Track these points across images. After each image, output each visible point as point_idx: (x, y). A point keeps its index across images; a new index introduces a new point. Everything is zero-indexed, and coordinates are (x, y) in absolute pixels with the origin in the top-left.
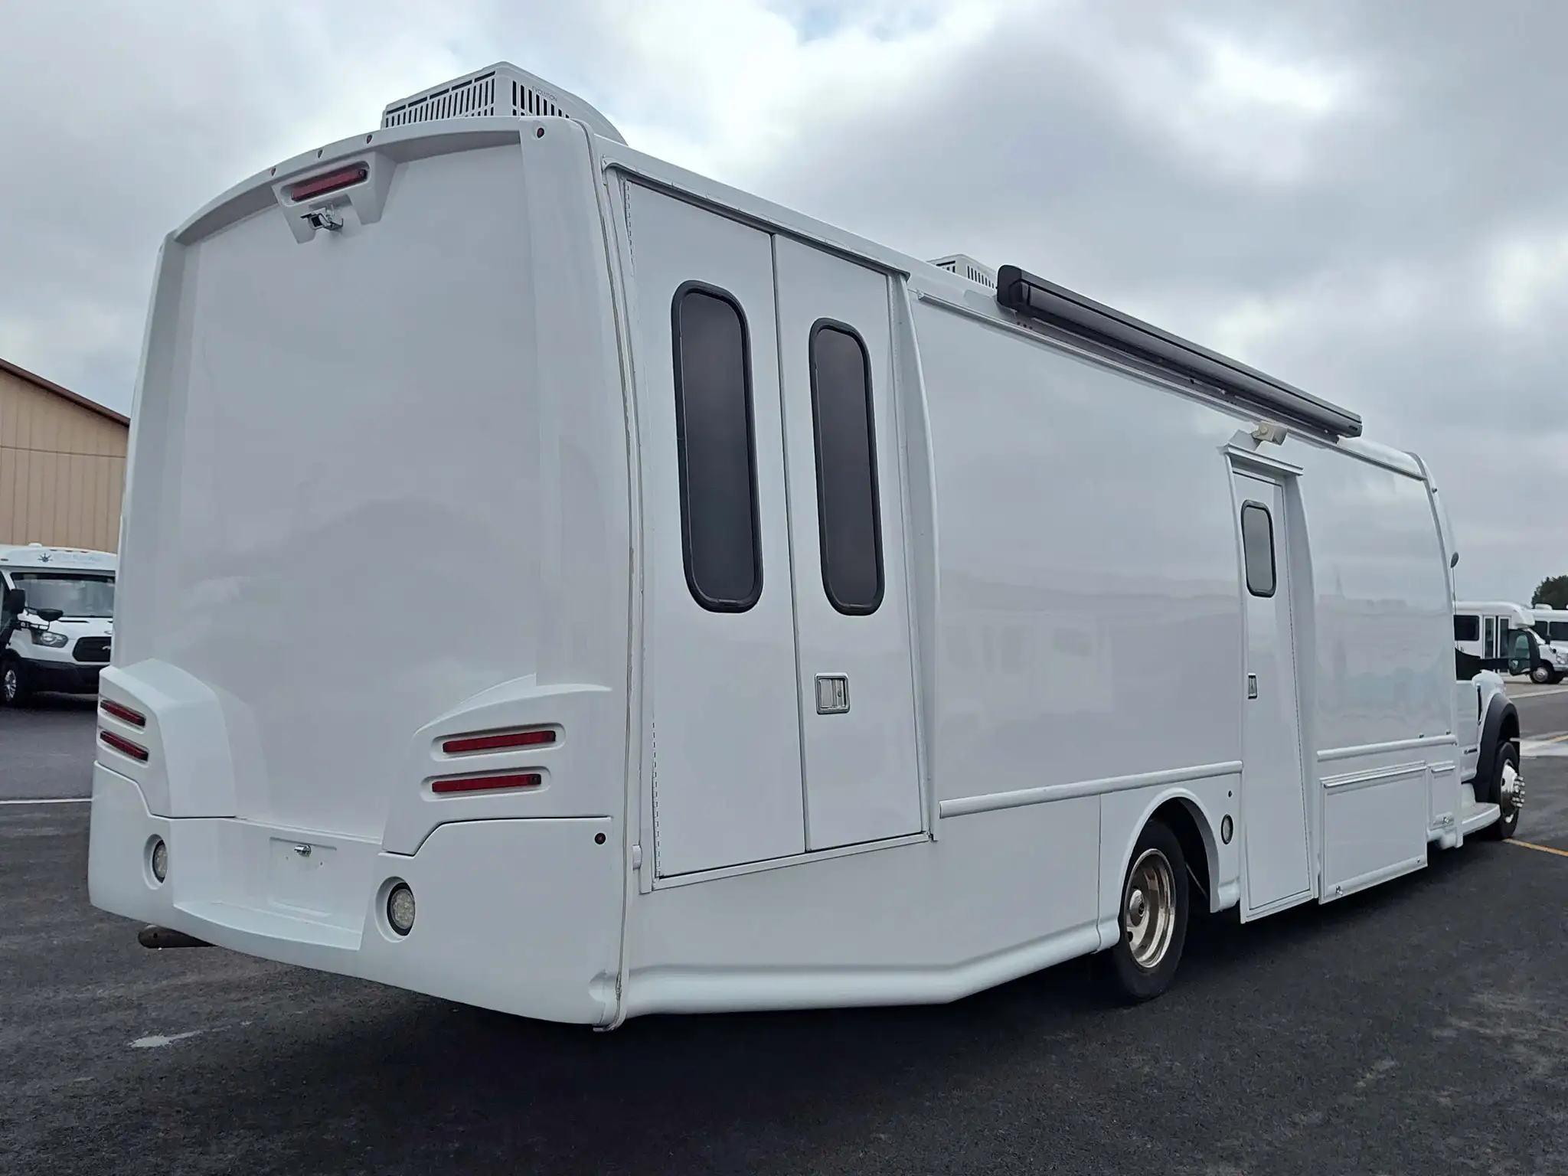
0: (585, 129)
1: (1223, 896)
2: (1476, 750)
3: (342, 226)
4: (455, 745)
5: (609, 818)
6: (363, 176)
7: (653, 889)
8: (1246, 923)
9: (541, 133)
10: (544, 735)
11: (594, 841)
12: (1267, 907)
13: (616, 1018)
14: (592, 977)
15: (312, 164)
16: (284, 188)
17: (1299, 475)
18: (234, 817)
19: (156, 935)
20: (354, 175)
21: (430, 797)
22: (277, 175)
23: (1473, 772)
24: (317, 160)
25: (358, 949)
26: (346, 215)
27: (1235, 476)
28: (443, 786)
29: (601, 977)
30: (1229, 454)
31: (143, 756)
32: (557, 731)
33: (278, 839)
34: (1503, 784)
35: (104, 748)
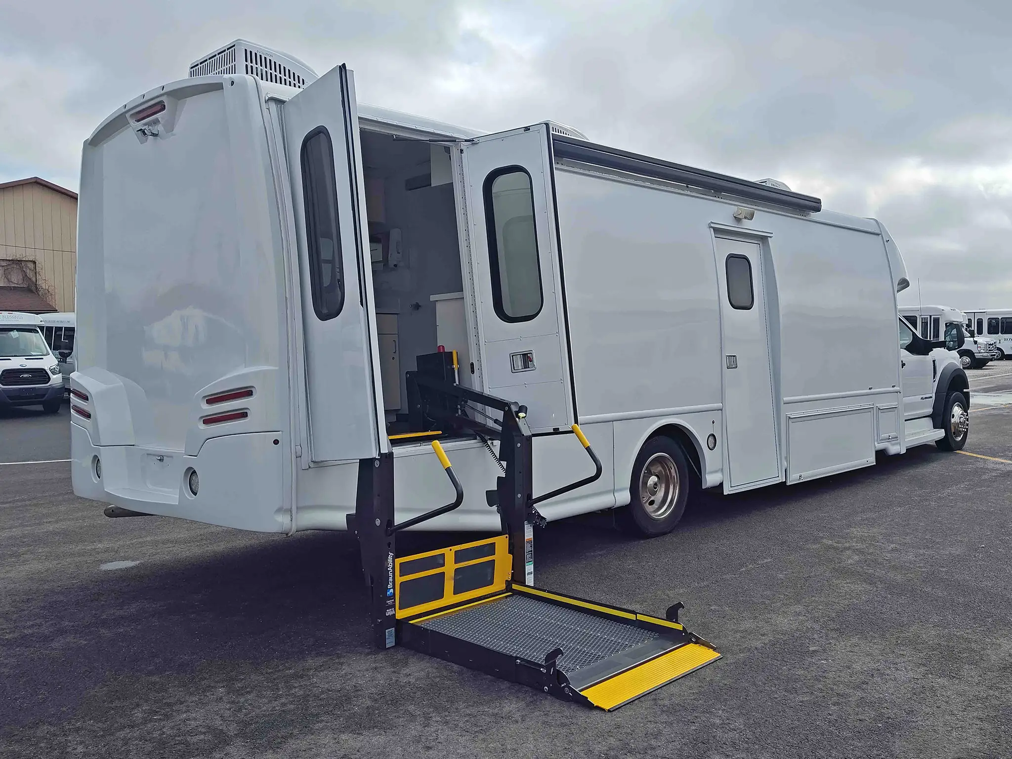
0: (255, 80)
1: (710, 479)
2: (931, 397)
3: (158, 134)
4: (212, 400)
5: (281, 432)
6: (163, 108)
7: (310, 467)
8: (728, 494)
9: (233, 83)
10: (247, 393)
11: (273, 442)
12: (745, 486)
13: (291, 529)
14: (275, 510)
15: (140, 102)
16: (132, 115)
17: (771, 237)
18: (133, 445)
19: (113, 511)
20: (159, 107)
21: (202, 426)
22: (127, 108)
23: (930, 410)
24: (142, 100)
25: (177, 504)
26: (159, 128)
27: (716, 240)
28: (208, 421)
29: (280, 510)
30: (712, 227)
31: (88, 416)
32: (253, 389)
33: (150, 454)
34: (953, 418)
35: (73, 413)
